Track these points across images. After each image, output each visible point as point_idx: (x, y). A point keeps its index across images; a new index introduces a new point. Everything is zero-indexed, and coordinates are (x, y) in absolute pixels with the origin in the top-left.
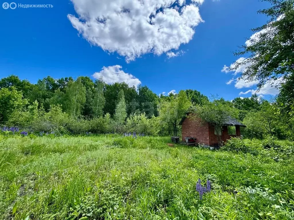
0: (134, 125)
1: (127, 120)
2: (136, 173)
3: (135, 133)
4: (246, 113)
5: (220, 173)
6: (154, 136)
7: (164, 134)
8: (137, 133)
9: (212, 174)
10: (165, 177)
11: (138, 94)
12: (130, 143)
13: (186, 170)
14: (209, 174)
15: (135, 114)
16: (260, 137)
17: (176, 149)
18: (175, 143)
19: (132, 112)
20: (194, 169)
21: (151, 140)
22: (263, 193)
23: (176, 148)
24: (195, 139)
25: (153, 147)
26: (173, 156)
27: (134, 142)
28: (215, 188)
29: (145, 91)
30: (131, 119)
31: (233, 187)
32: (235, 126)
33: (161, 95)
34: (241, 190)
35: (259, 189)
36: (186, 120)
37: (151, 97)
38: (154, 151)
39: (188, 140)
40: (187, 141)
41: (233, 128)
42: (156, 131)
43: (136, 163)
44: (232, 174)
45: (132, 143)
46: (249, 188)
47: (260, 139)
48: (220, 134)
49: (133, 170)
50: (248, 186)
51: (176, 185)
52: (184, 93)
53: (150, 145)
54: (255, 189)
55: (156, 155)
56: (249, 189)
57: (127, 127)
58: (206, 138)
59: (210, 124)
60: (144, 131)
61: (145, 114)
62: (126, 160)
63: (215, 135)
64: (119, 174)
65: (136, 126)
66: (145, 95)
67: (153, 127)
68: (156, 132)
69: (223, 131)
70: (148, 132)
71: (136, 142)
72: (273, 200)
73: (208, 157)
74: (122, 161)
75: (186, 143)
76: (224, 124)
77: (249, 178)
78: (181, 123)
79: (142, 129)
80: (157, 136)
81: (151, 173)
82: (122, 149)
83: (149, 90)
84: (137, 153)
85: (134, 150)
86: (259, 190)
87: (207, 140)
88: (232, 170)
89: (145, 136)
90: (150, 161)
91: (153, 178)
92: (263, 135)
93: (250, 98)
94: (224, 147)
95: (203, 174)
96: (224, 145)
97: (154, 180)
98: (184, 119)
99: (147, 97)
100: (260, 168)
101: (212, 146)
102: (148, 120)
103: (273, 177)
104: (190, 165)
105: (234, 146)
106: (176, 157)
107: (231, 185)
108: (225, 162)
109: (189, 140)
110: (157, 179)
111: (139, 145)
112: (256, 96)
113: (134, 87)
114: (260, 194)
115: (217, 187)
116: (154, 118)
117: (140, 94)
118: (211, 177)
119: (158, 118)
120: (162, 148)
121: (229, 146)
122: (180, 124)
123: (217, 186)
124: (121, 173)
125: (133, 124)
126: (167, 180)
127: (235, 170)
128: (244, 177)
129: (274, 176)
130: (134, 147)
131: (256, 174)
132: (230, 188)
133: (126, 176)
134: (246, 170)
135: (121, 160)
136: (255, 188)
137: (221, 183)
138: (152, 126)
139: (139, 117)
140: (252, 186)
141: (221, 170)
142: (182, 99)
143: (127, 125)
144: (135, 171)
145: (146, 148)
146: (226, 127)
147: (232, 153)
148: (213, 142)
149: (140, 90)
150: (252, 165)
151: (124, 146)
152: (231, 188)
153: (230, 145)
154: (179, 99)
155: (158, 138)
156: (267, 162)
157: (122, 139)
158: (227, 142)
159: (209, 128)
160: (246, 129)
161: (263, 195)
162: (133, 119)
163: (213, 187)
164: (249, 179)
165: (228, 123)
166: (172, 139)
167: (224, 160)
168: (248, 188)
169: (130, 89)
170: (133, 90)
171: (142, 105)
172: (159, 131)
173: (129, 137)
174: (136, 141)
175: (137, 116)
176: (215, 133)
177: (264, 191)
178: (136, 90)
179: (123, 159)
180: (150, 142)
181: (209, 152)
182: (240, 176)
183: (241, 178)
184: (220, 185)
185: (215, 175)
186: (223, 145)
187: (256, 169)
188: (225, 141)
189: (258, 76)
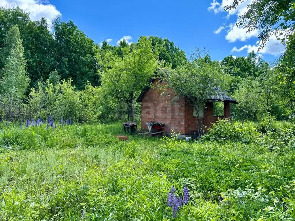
0: (47, 103)
1: (31, 93)
2: (59, 192)
3: (51, 119)
4: (238, 82)
5: (201, 175)
6: (91, 123)
7: (109, 120)
8: (54, 119)
9: (190, 178)
10: (115, 191)
11: (54, 38)
12: (42, 139)
13: (150, 177)
14: (186, 178)
15: (48, 81)
16: (253, 118)
17: (131, 144)
18: (130, 134)
19: (42, 76)
20: (162, 173)
21: (85, 131)
22: (255, 195)
23: (133, 142)
24: (163, 125)
25: (89, 143)
26: (128, 156)
27: (50, 137)
28: (194, 197)
29: (70, 33)
30: (41, 90)
31: (217, 192)
32: (223, 102)
33: (105, 44)
34: (228, 195)
35: (251, 189)
36: (148, 93)
37: (83, 46)
38: (91, 151)
39: (151, 127)
40: (150, 129)
41: (221, 105)
42: (95, 114)
43: (56, 176)
44: (217, 174)
45: (46, 139)
46: (239, 190)
47: (253, 121)
48: (201, 115)
49: (50, 188)
50: (236, 188)
51: (135, 201)
52: (148, 43)
53: (83, 140)
54: (246, 191)
55: (96, 157)
56: (237, 192)
57: (31, 107)
58: (179, 122)
59: (188, 99)
60: (70, 115)
61: (71, 80)
62: (35, 171)
63: (194, 117)
64: (22, 199)
65: (52, 106)
66: (69, 41)
67: (87, 107)
68: (95, 117)
69: (206, 110)
70: (78, 116)
71: (55, 137)
72: (266, 202)
73: (183, 152)
74: (25, 175)
75: (148, 132)
76: (208, 99)
77: (239, 176)
78: (141, 99)
79: (65, 111)
80: (96, 122)
81: (87, 189)
82: (24, 152)
83: (78, 31)
84: (56, 157)
85: (50, 153)
86: (251, 192)
87: (181, 125)
88: (216, 169)
89: (72, 124)
90: (85, 169)
91: (93, 196)
92: (257, 115)
93: (246, 58)
94: (206, 135)
95: (177, 179)
96: (206, 131)
97: (96, 200)
98: (146, 91)
99: (73, 46)
100: (252, 161)
101: (188, 135)
102: (78, 93)
103: (267, 171)
104: (155, 167)
105: (221, 132)
106: (132, 156)
107: (214, 190)
108: (208, 158)
109: (153, 127)
110: (101, 198)
111: (62, 142)
112: (253, 55)
113: (44, 21)
114: (251, 196)
115: (196, 196)
116: (90, 90)
117: (57, 37)
118: (189, 182)
119: (98, 89)
120: (107, 144)
121: (214, 133)
122: (139, 100)
123: (197, 194)
124: (27, 198)
125: (45, 101)
126: (118, 196)
127: (222, 168)
128: (232, 176)
129: (269, 170)
130: (51, 146)
131: (248, 170)
132: (213, 195)
133: (38, 202)
134: (236, 167)
135: (23, 172)
136: (245, 189)
137: (202, 188)
138: (86, 105)
139: (57, 87)
140: (242, 187)
141: (203, 170)
142: (143, 54)
143: (30, 104)
144: (56, 189)
145: (75, 146)
146: (212, 103)
147: (218, 144)
148: (191, 128)
149: (57, 28)
150: (243, 159)
151: (28, 146)
152: (215, 195)
153: (215, 131)
154: (138, 54)
155: (99, 126)
156: (261, 152)
157: (22, 131)
158: (212, 127)
159: (185, 106)
160: (237, 106)
161: (255, 197)
162: (44, 90)
163: (190, 197)
164: (238, 179)
165: (214, 97)
166: (124, 127)
167: (206, 154)
168: (236, 190)
169: (33, 24)
170: (42, 28)
171: (62, 63)
172: (99, 113)
173: (38, 127)
174: (53, 134)
175: (54, 85)
176: (195, 115)
177: (256, 191)
178: (50, 30)
179: (27, 172)
180: (83, 134)
181: (185, 145)
182: (227, 175)
183: (229, 178)
184: (201, 192)
185: (194, 178)
186: (205, 133)
187: (247, 163)
188: (209, 126)
189: (263, 22)
